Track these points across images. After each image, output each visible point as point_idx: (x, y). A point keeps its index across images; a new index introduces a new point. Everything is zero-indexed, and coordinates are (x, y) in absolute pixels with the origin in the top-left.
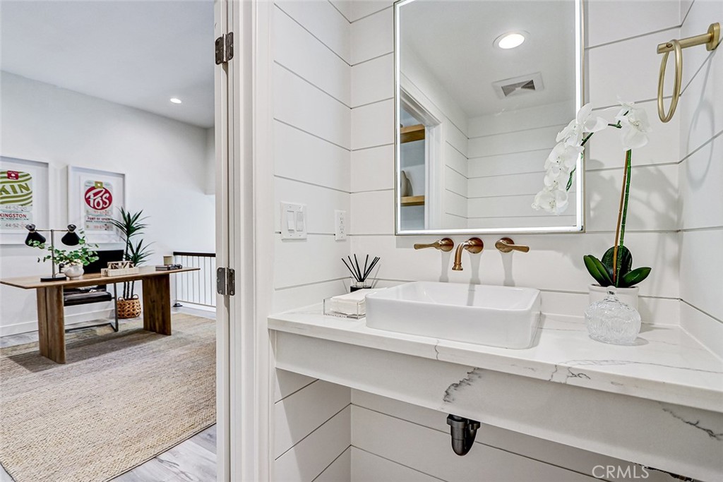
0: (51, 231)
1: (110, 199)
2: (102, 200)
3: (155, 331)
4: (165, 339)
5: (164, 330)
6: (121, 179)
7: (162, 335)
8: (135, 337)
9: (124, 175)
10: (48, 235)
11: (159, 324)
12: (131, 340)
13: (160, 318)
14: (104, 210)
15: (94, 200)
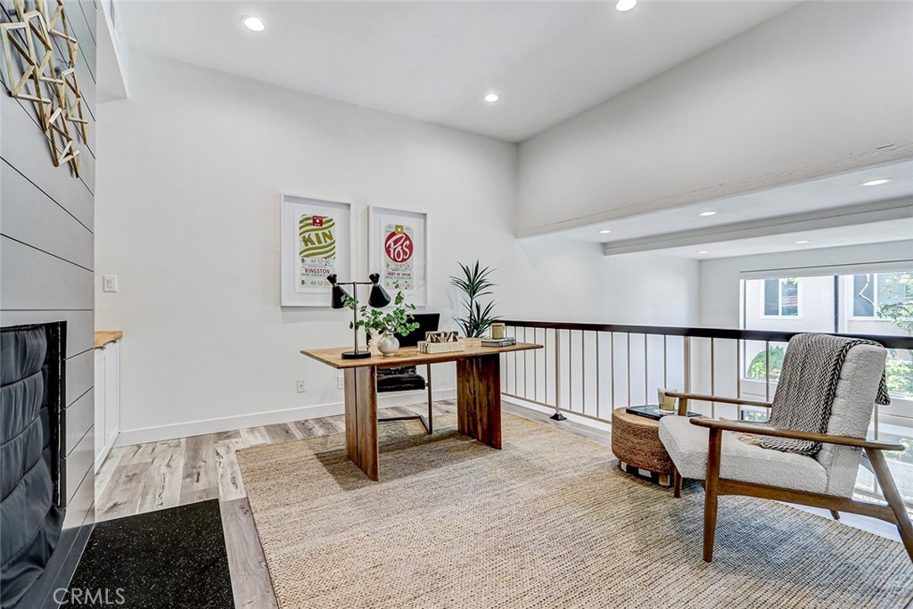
0: (354, 283)
1: (410, 247)
2: (402, 249)
3: (477, 438)
4: (495, 455)
5: (491, 438)
6: (422, 221)
7: (488, 448)
8: (452, 444)
9: (425, 215)
10: (349, 289)
11: (483, 429)
12: (448, 450)
13: (485, 420)
14: (404, 263)
15: (395, 249)
